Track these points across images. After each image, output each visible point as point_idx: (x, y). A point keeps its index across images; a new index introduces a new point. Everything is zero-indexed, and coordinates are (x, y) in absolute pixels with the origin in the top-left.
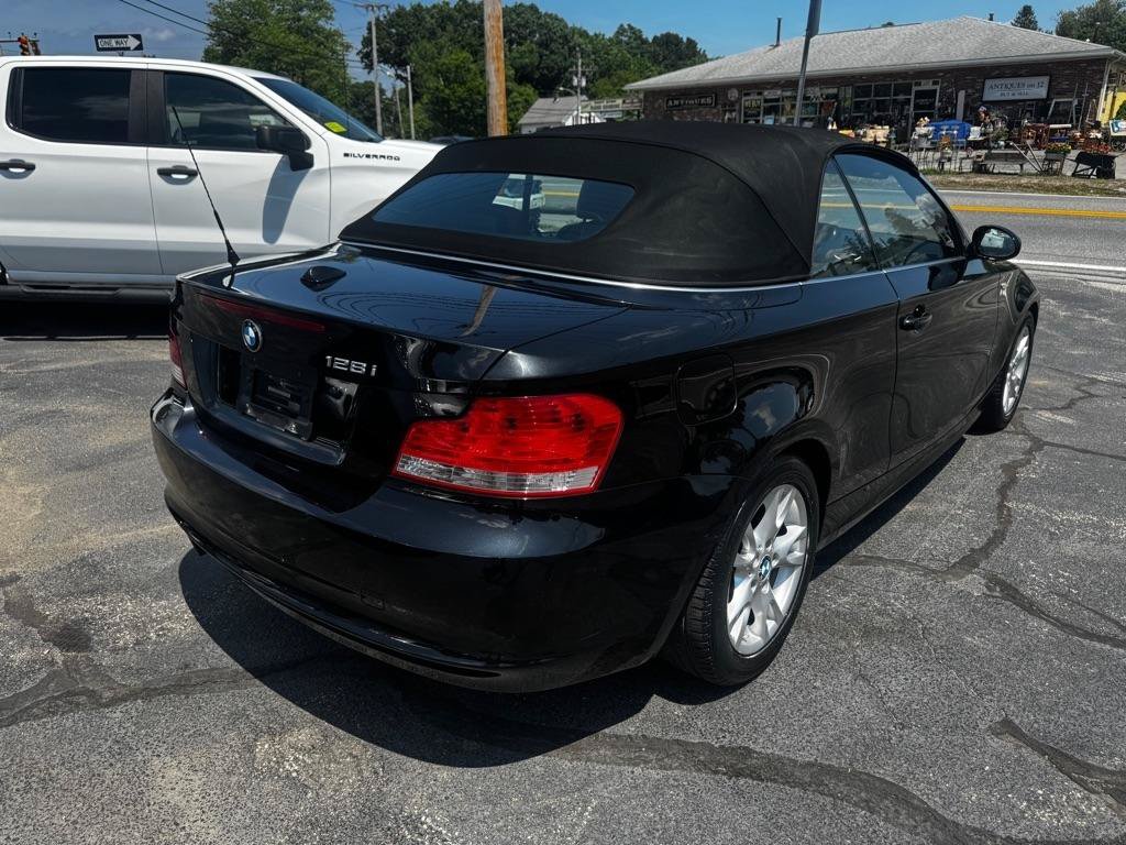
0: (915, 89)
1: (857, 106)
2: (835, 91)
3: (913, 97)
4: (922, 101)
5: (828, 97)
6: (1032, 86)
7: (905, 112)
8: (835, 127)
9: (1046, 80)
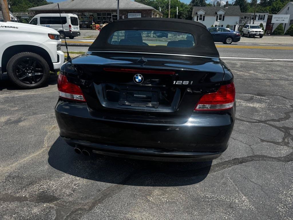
0: (112, 14)
1: (99, 18)
2: (92, 14)
3: (112, 16)
4: (114, 18)
5: (91, 15)
6: (138, 15)
7: (111, 20)
8: (94, 24)
9: (140, 14)
